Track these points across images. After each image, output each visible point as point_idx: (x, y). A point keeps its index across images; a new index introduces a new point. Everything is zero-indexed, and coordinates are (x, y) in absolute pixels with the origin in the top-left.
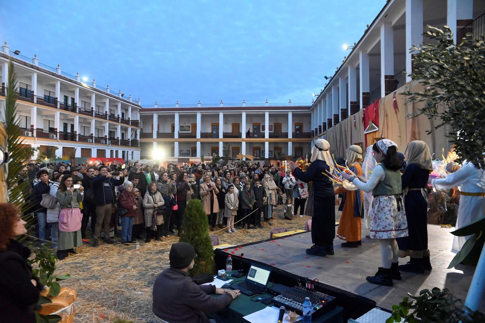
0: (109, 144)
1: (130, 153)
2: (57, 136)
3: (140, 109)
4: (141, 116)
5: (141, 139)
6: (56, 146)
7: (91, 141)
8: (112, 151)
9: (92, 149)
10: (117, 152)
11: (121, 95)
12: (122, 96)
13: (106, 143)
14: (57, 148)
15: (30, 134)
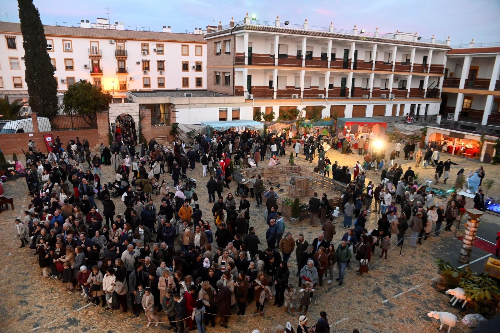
0: (391, 99)
1: (423, 106)
2: (325, 96)
3: (449, 51)
4: (449, 59)
5: (444, 88)
6: (323, 105)
7: (367, 97)
8: (395, 107)
9: (368, 105)
10: (402, 106)
11: (416, 38)
12: (419, 39)
13: (388, 97)
14: (324, 107)
15: (297, 96)
